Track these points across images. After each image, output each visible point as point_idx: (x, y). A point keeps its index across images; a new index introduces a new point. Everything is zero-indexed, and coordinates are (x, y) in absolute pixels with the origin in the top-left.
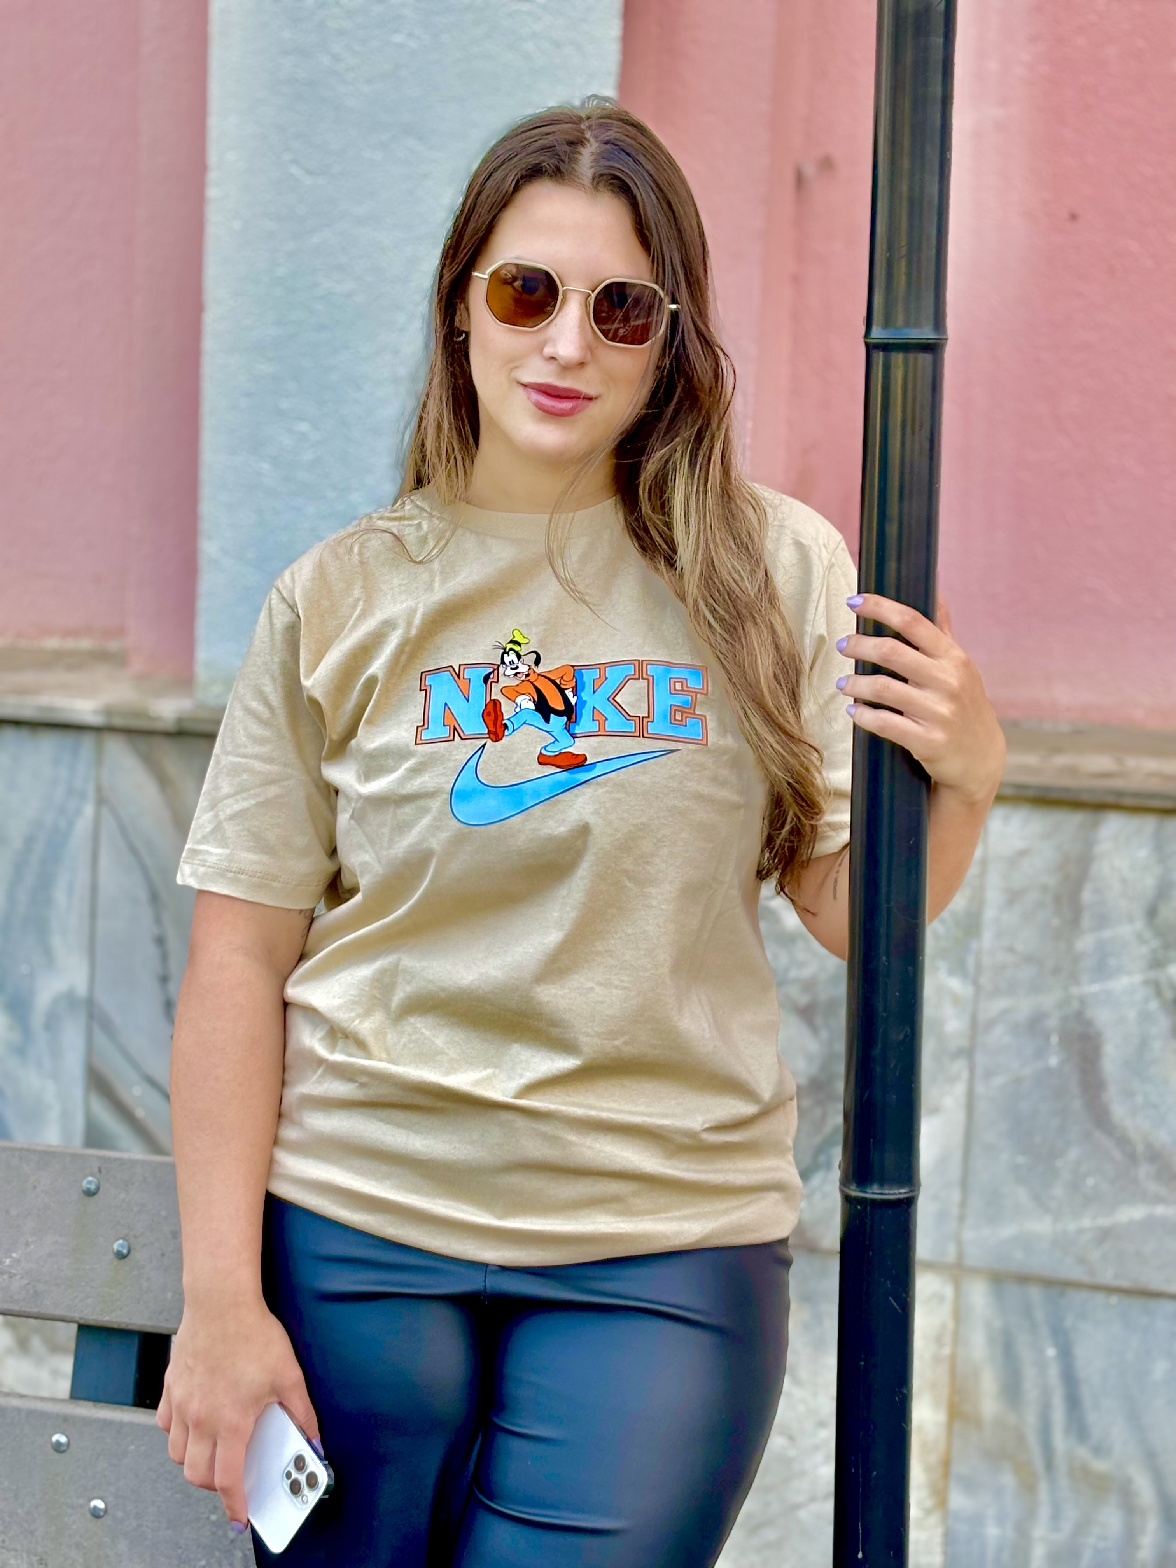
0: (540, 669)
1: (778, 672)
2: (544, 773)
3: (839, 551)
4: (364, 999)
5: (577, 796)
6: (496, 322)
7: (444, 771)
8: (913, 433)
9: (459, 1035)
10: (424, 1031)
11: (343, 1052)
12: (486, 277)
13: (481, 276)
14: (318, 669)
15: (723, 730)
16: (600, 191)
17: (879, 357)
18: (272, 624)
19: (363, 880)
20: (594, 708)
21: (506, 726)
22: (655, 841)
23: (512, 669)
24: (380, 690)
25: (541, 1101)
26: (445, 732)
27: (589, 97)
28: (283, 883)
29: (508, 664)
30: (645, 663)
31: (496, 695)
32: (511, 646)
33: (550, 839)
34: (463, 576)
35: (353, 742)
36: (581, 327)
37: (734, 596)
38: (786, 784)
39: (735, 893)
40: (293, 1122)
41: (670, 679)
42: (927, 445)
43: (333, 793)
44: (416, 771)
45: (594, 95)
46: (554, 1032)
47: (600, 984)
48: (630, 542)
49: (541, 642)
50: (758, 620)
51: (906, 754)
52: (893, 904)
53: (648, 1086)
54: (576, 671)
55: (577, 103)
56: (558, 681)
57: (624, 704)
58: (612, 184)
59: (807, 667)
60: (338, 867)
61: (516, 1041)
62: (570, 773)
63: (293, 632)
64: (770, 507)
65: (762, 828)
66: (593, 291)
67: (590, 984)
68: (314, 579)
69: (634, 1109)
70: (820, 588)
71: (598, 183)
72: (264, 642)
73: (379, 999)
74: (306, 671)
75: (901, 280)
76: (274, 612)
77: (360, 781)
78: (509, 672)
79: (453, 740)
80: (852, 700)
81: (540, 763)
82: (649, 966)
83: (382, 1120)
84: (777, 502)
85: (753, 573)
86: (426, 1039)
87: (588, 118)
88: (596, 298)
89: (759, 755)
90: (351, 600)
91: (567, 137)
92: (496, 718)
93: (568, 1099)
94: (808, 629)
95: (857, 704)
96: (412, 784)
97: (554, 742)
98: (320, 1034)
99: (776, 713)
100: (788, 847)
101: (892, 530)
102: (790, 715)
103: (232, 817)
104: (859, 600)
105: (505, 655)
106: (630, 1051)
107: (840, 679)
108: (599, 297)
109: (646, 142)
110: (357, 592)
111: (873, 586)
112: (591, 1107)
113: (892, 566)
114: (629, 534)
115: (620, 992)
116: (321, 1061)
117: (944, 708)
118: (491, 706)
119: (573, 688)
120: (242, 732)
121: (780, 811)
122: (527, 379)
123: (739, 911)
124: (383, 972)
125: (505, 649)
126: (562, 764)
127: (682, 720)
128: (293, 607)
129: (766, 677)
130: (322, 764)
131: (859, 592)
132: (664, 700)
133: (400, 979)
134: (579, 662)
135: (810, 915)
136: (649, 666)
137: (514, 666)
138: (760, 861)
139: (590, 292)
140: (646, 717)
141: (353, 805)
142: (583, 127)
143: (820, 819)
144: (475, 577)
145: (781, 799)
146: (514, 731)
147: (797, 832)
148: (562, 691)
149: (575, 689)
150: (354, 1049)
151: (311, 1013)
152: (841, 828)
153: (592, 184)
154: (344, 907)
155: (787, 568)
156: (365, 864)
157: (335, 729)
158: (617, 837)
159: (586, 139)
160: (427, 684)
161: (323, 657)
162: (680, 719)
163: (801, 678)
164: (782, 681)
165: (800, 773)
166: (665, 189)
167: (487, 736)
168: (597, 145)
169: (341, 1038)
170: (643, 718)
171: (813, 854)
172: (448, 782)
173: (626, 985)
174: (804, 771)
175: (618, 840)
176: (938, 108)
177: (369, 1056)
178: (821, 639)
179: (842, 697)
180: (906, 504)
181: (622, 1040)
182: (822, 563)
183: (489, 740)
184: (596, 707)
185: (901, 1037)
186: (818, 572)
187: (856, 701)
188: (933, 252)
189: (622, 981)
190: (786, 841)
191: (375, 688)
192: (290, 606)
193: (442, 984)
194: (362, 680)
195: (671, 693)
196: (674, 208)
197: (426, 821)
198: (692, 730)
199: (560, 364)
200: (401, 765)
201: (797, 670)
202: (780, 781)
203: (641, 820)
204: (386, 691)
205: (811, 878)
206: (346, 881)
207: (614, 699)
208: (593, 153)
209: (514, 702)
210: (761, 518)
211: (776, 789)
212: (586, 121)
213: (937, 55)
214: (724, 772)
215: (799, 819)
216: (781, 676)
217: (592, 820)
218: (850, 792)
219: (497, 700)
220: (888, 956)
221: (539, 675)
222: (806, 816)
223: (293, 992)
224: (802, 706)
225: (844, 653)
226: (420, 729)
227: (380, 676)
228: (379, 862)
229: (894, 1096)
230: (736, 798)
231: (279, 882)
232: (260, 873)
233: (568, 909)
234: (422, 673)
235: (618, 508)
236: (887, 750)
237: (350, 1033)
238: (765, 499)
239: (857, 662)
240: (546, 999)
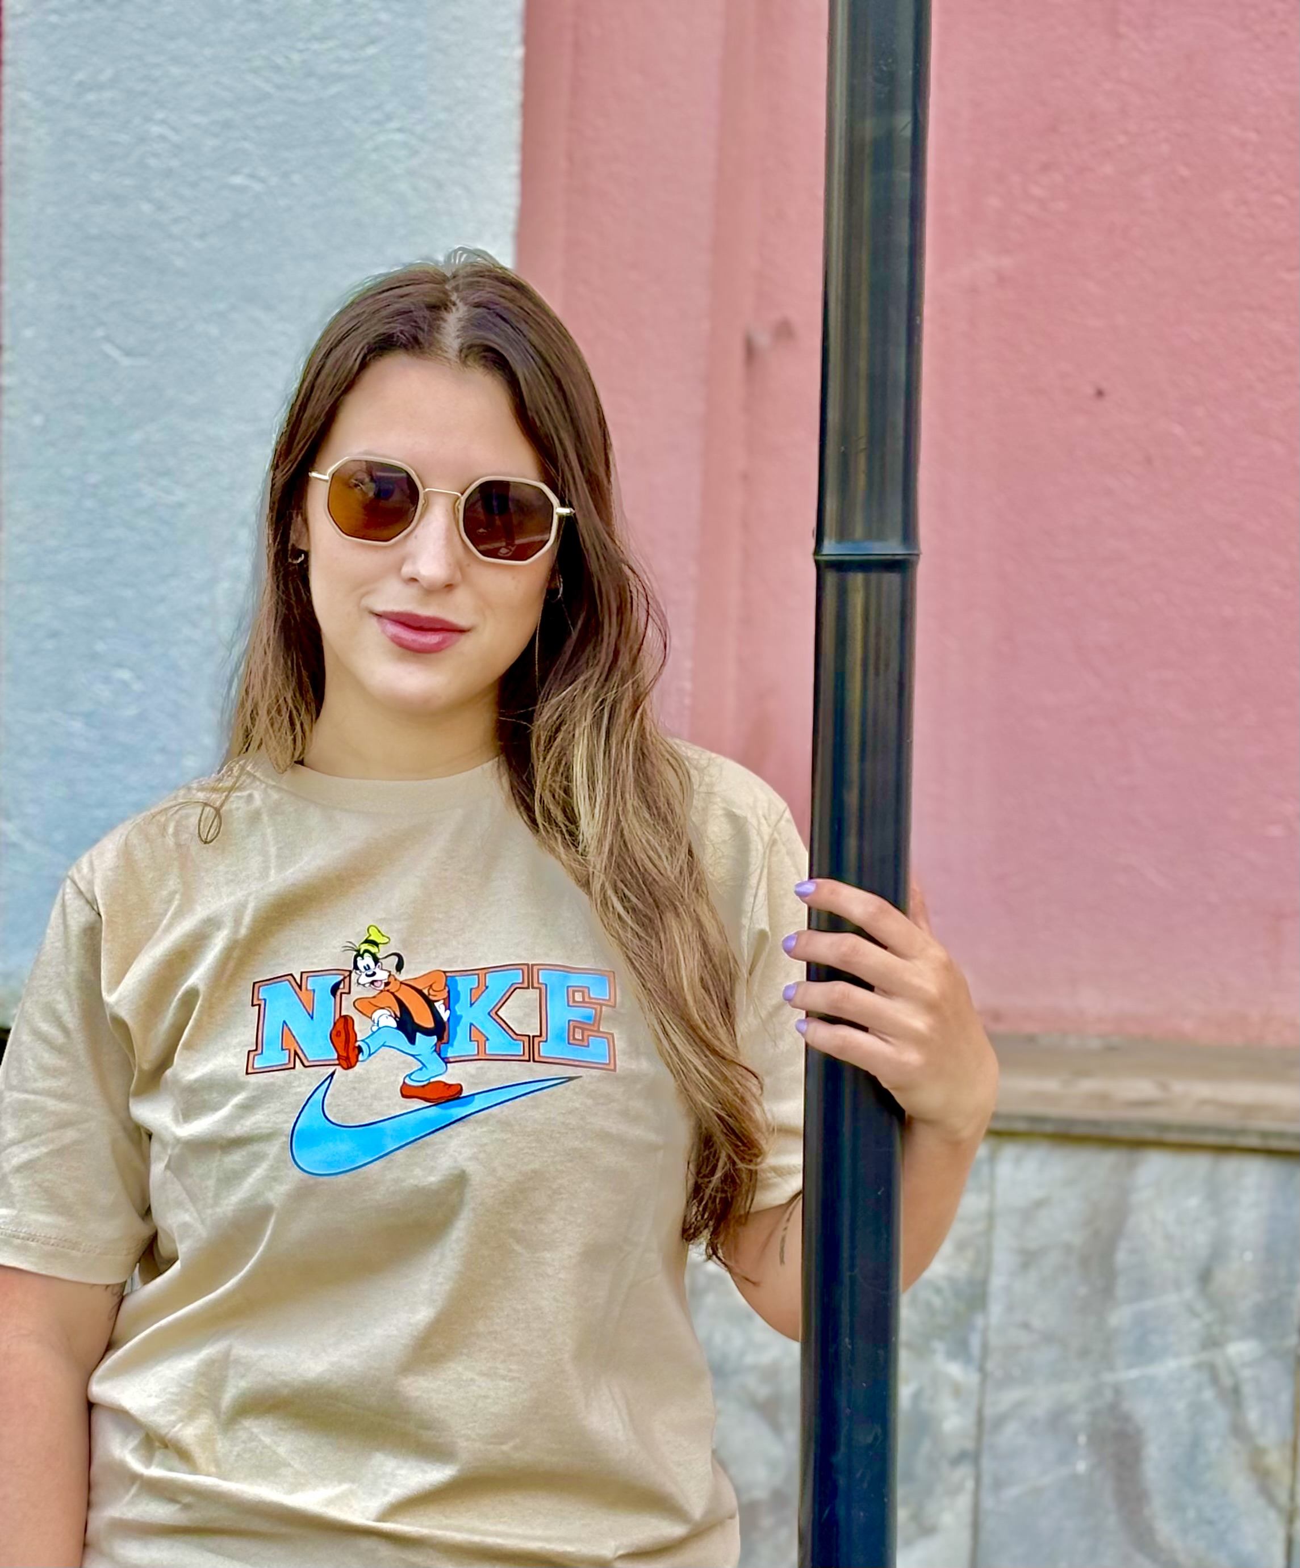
0: (402, 977)
1: (707, 977)
2: (410, 1107)
3: (783, 823)
4: (186, 1398)
5: (450, 1137)
6: (340, 536)
7: (282, 1107)
8: (877, 674)
9: (306, 1442)
10: (263, 1438)
11: (162, 1465)
12: (327, 477)
13: (321, 477)
14: (124, 981)
15: (635, 1051)
16: (469, 366)
17: (831, 578)
18: (66, 926)
19: (183, 1246)
20: (471, 1024)
21: (360, 1050)
22: (549, 1192)
23: (368, 976)
24: (201, 1006)
25: (408, 1524)
26: (284, 1058)
27: (456, 251)
28: (84, 1251)
29: (363, 970)
30: (535, 969)
31: (347, 1009)
32: (366, 946)
33: (419, 1191)
34: (306, 859)
35: (169, 1072)
36: (449, 540)
37: (650, 879)
38: (717, 1119)
39: (655, 1259)
40: (101, 1553)
41: (568, 987)
42: (894, 689)
43: (145, 1138)
44: (247, 1108)
45: (460, 249)
46: (426, 1435)
47: (482, 1374)
48: (517, 813)
49: (405, 943)
50: (681, 910)
51: (872, 1081)
52: (857, 1271)
53: (546, 1504)
54: (449, 979)
55: (441, 258)
56: (426, 992)
57: (509, 1018)
58: (485, 357)
59: (744, 971)
60: (154, 1231)
61: (378, 1450)
62: (441, 1108)
63: (92, 933)
64: (696, 768)
65: (687, 1175)
66: (462, 494)
67: (468, 1375)
68: (118, 866)
69: (529, 1532)
70: (759, 871)
71: (466, 356)
72: (57, 948)
73: (207, 1398)
74: (109, 983)
75: (861, 481)
76: (68, 910)
77: (176, 1120)
78: (364, 980)
79: (294, 1068)
80: (804, 1012)
81: (403, 1096)
82: (544, 1351)
83: (212, 1551)
84: (704, 762)
85: (672, 851)
86: (265, 1447)
87: (454, 277)
88: (467, 500)
89: (682, 1081)
90: (165, 893)
91: (427, 299)
92: (347, 1041)
93: (445, 1522)
94: (745, 922)
95: (808, 1018)
96: (242, 1125)
97: (421, 1069)
98: (133, 1443)
99: (703, 1027)
100: (721, 1198)
101: (852, 798)
102: (722, 1032)
103: (19, 1169)
104: (810, 887)
105: (359, 958)
106: (523, 1457)
107: (788, 988)
108: (471, 501)
109: (529, 305)
110: (173, 883)
111: (826, 869)
112: (473, 1531)
113: (852, 843)
114: (516, 804)
115: (507, 1384)
116: (135, 1478)
117: (919, 1022)
118: (340, 1026)
119: (444, 999)
120: (30, 1061)
121: (711, 1153)
122: (380, 607)
123: (659, 1279)
124: (210, 1363)
125: (358, 951)
126: (432, 1097)
127: (583, 1040)
128: (92, 903)
129: (692, 986)
130: (131, 1101)
131: (811, 877)
132: (559, 1015)
133: (231, 1372)
134: (451, 966)
135: (750, 1284)
136: (540, 972)
137: (370, 973)
138: (685, 1217)
139: (459, 495)
140: (537, 1036)
141: (169, 1152)
142: (448, 287)
143: (761, 1163)
144: (319, 862)
145: (711, 1137)
146: (370, 1055)
147: (731, 1180)
148: (430, 1004)
149: (447, 1001)
150: (176, 1462)
151: (123, 1417)
152: (790, 1174)
153: (460, 357)
154: (159, 1280)
155: (717, 846)
156: (186, 1225)
157: (146, 1058)
158: (501, 1188)
159: (451, 301)
160: (260, 997)
161: (130, 966)
162: (580, 1038)
163: (737, 985)
164: (711, 989)
165: (734, 1103)
166: (552, 364)
167: (337, 1062)
168: (465, 308)
169: (159, 1448)
170: (534, 1037)
171: (753, 1206)
172: (286, 1122)
173: (515, 1375)
174: (738, 1101)
175: (503, 1191)
176: (905, 259)
177: (195, 1470)
178: (762, 936)
179: (788, 1008)
180: (868, 765)
181: (511, 1444)
182: (762, 839)
183: (339, 1068)
184: (475, 1023)
185: (870, 1439)
186: (757, 850)
187: (807, 1015)
188: (900, 445)
189: (510, 1370)
190: (717, 1191)
191: (196, 1004)
192: (88, 902)
193: (283, 1377)
194: (180, 993)
195: (569, 1005)
196: (565, 387)
197: (260, 1172)
198: (597, 1050)
199: (422, 587)
200: (228, 1101)
201: (730, 974)
202: (708, 1114)
203: (532, 1166)
204: (210, 1008)
205: (751, 1236)
206: (164, 1247)
207: (496, 1013)
208: (460, 320)
209: (371, 1018)
210: (683, 783)
211: (704, 1125)
212: (452, 281)
213: (904, 193)
214: (637, 1105)
215: (734, 1163)
216: (710, 983)
217: (471, 1167)
218: (802, 1129)
219: (351, 1018)
220: (852, 1337)
221: (401, 983)
222: (742, 1159)
223: (101, 1390)
224: (737, 1019)
225: (792, 954)
226: (252, 1055)
227: (202, 988)
228: (203, 1222)
229: (862, 1514)
230: (652, 1137)
231: (79, 1250)
232: (55, 1238)
233: (440, 1280)
234: (254, 983)
235: (502, 773)
236: (847, 1075)
237: (170, 1441)
238: (688, 758)
239: (809, 964)
240: (418, 1394)
